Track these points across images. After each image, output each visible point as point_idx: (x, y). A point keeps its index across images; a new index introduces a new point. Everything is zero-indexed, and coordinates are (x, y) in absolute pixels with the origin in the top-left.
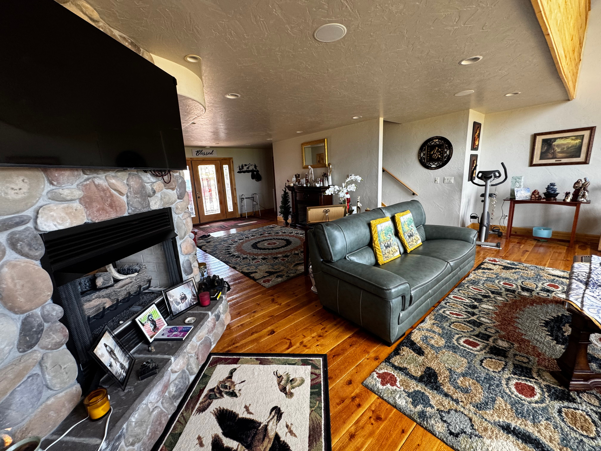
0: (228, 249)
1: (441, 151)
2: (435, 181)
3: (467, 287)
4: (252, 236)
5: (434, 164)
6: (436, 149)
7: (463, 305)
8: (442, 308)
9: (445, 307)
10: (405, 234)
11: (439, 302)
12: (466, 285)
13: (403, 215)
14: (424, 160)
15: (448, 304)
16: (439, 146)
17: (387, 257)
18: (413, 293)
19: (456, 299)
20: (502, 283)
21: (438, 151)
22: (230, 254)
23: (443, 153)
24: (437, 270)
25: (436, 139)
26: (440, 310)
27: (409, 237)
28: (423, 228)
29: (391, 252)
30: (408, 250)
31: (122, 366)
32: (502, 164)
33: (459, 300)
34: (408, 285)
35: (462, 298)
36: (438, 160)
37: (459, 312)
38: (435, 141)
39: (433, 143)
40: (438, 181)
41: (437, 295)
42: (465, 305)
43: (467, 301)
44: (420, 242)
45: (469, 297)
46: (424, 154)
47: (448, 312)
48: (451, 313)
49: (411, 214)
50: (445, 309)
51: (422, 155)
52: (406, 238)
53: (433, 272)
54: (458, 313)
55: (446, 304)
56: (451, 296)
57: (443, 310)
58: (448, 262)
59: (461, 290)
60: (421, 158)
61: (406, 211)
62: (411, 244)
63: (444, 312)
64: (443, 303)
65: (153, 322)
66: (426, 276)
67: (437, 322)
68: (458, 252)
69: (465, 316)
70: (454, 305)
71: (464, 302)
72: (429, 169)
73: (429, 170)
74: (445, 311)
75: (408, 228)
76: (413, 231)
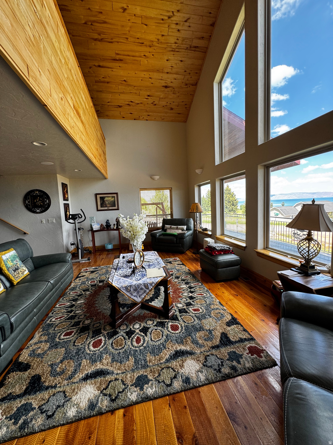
1: (42, 200)
2: (42, 222)
3: (69, 294)
5: (38, 209)
6: (38, 198)
7: (65, 308)
8: (49, 319)
9: (51, 317)
10: (10, 269)
11: (47, 315)
12: (68, 293)
13: (4, 254)
14: (30, 206)
15: (54, 313)
16: (40, 196)
18: (12, 320)
19: (60, 306)
20: (89, 283)
21: (39, 200)
23: (44, 202)
24: (38, 291)
25: (37, 191)
26: (47, 321)
27: (15, 271)
28: (30, 260)
30: (14, 282)
32: (81, 209)
33: (63, 306)
34: (5, 315)
35: (65, 303)
36: (41, 206)
37: (62, 315)
38: (36, 192)
39: (35, 194)
40: (44, 221)
41: (43, 310)
42: (66, 307)
43: (68, 304)
44: (27, 272)
45: (69, 301)
46: (29, 202)
47: (54, 320)
48: (56, 319)
49: (14, 251)
50: (52, 318)
51: (27, 202)
52: (10, 273)
53: (34, 294)
54: (61, 316)
55: (53, 314)
56: (57, 306)
57: (50, 320)
58: (49, 282)
59: (65, 298)
60: (27, 204)
61: (9, 249)
62: (17, 276)
63: (50, 321)
64: (50, 314)
66: (27, 300)
67: (44, 332)
68: (57, 271)
69: (66, 316)
70: (59, 311)
71: (66, 306)
72: (35, 213)
73: (36, 214)
74: (51, 319)
75: (12, 264)
76: (18, 265)
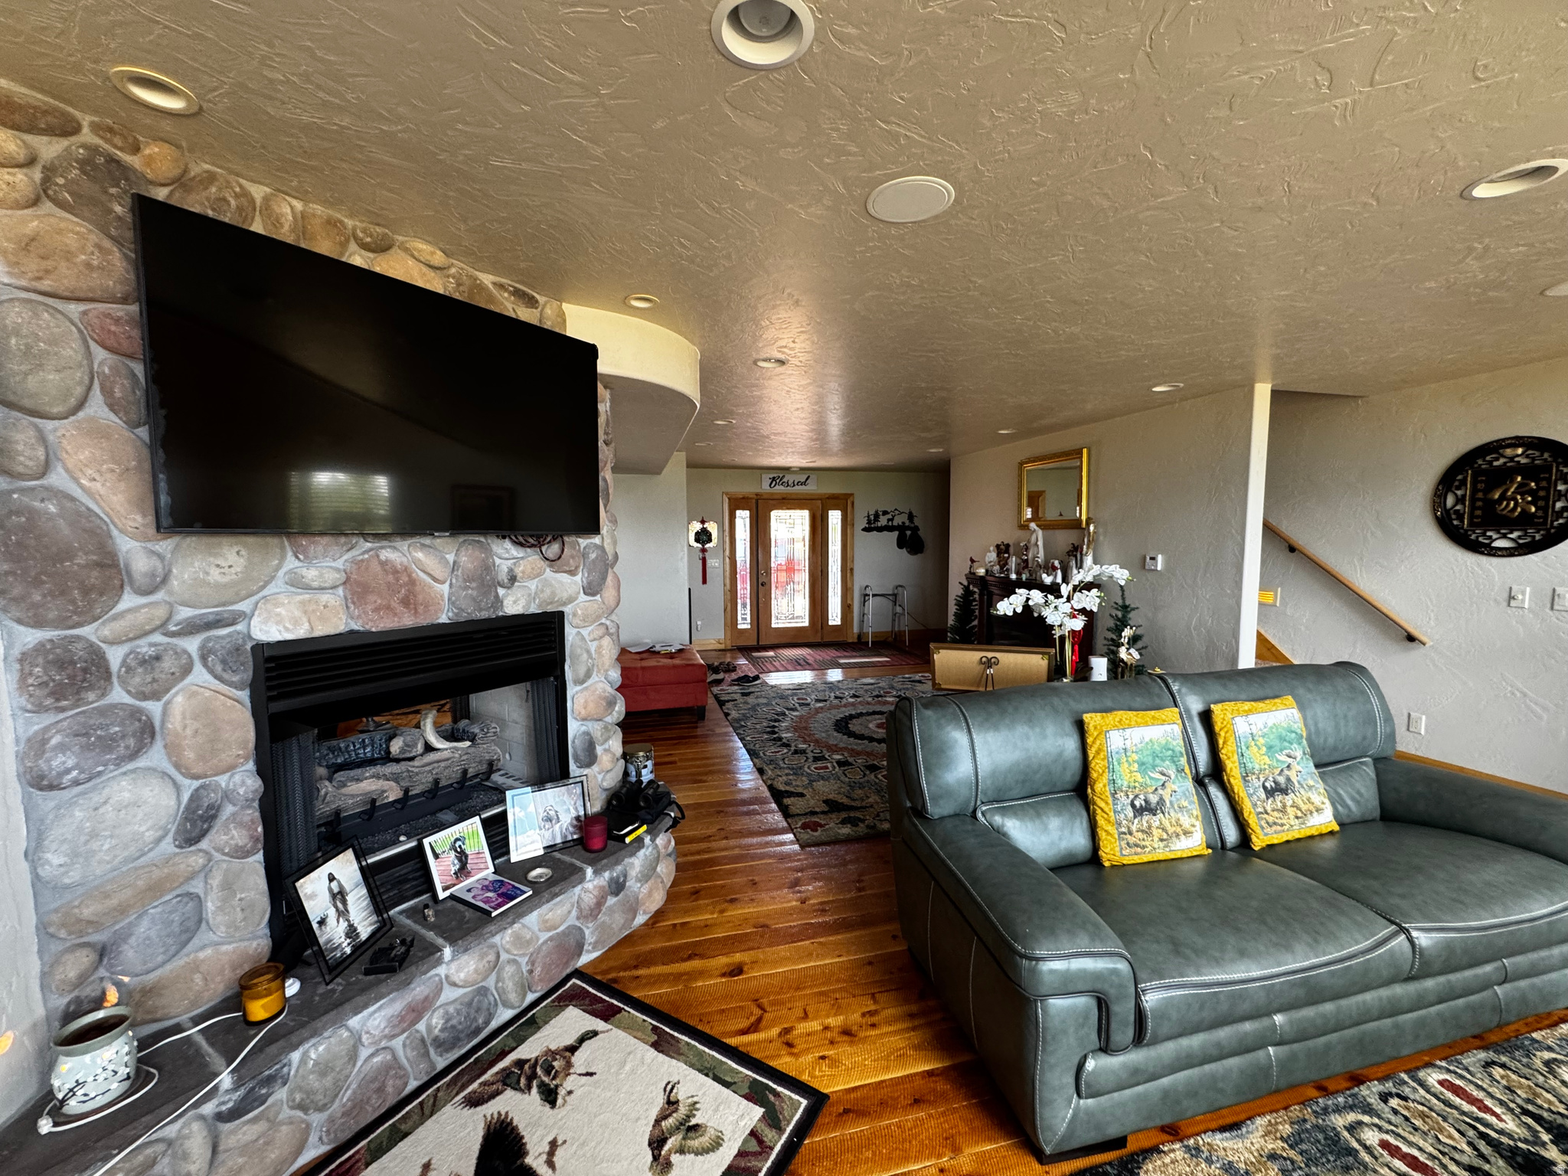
0: (776, 721)
1: (1539, 488)
2: (1511, 598)
3: (1547, 1063)
4: (854, 696)
5: (1504, 536)
6: (1513, 481)
7: (1471, 1133)
8: (1352, 1108)
9: (1368, 1110)
10: (1252, 778)
11: (1357, 1080)
12: (1547, 1055)
13: (1248, 713)
14: (1460, 517)
15: (1394, 1102)
16: (1529, 472)
17: (1137, 846)
18: (1151, 999)
19: (1449, 1095)
21: (1522, 490)
22: (774, 733)
23: (1546, 499)
24: (1314, 946)
25: (1515, 446)
26: (1338, 1110)
27: (1270, 793)
28: (1371, 772)
29: (1156, 833)
30: (1254, 838)
31: (352, 932)
33: (1466, 1107)
34: (1122, 966)
35: (1489, 1102)
36: (1524, 521)
37: (1433, 1157)
38: (1509, 452)
39: (1502, 461)
40: (1526, 598)
41: (1328, 1047)
42: (1483, 1136)
43: (1510, 1124)
44: (1324, 820)
45: (1526, 1112)
46: (1460, 500)
47: (1372, 1137)
48: (1384, 1145)
49: (1294, 713)
50: (1366, 1119)
51: (1450, 501)
52: (1250, 796)
53: (1288, 948)
54: (1422, 1158)
55: (1385, 1097)
56: (1433, 1077)
57: (1352, 1117)
58: (1406, 931)
59: (1503, 1066)
60: (1447, 511)
61: (1276, 697)
62: (1271, 820)
63: (1352, 1128)
64: (1370, 1092)
65: (462, 857)
66: (1242, 954)
67: (1292, 1154)
68: (1484, 899)
70: (1423, 1116)
71: (1487, 1125)
72: (1482, 553)
73: (1484, 560)
74: (1360, 1123)
75: (1267, 760)
76: (1292, 774)
